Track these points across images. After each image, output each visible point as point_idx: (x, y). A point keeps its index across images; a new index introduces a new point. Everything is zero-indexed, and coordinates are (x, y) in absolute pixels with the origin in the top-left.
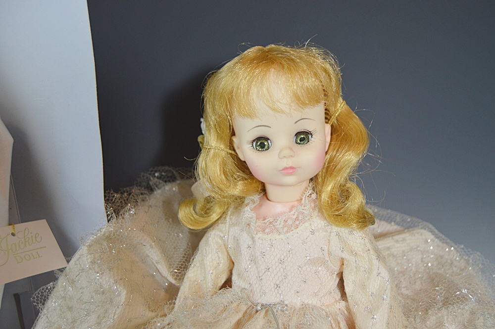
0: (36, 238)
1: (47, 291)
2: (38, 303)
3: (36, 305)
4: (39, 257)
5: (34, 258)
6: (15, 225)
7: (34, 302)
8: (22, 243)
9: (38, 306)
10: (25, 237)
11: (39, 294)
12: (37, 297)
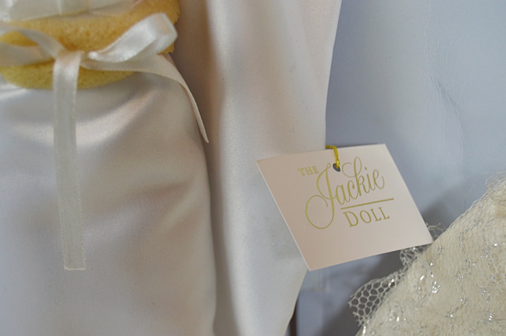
0: (374, 179)
1: (385, 289)
2: (361, 313)
3: (357, 317)
4: (385, 218)
5: (377, 220)
6: (339, 150)
7: (355, 310)
8: (353, 187)
9: (361, 318)
10: (356, 175)
11: (366, 294)
12: (363, 300)
